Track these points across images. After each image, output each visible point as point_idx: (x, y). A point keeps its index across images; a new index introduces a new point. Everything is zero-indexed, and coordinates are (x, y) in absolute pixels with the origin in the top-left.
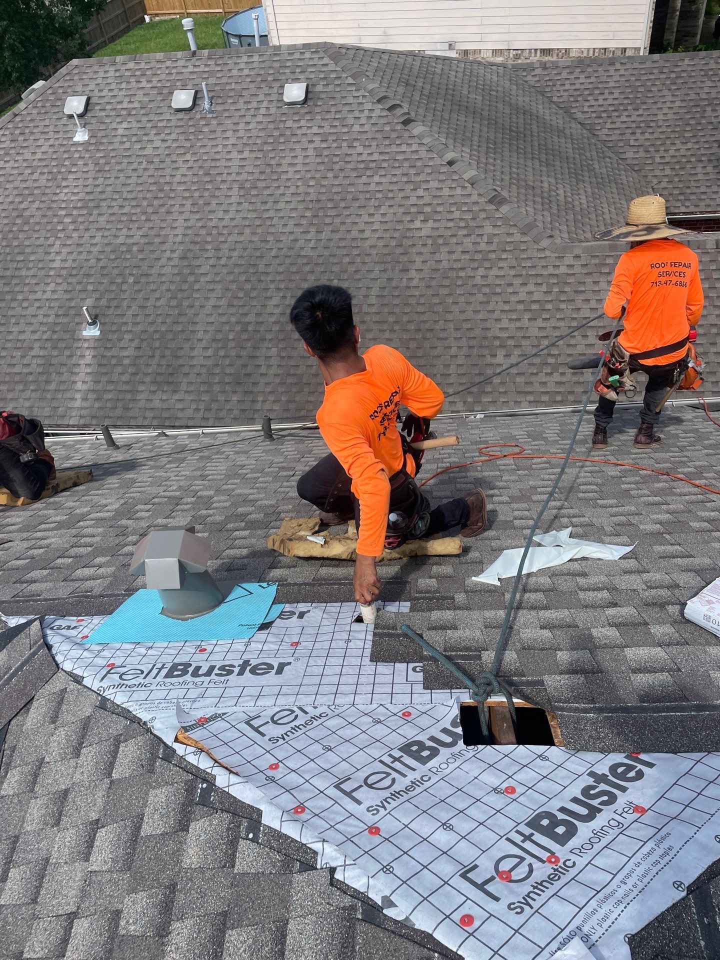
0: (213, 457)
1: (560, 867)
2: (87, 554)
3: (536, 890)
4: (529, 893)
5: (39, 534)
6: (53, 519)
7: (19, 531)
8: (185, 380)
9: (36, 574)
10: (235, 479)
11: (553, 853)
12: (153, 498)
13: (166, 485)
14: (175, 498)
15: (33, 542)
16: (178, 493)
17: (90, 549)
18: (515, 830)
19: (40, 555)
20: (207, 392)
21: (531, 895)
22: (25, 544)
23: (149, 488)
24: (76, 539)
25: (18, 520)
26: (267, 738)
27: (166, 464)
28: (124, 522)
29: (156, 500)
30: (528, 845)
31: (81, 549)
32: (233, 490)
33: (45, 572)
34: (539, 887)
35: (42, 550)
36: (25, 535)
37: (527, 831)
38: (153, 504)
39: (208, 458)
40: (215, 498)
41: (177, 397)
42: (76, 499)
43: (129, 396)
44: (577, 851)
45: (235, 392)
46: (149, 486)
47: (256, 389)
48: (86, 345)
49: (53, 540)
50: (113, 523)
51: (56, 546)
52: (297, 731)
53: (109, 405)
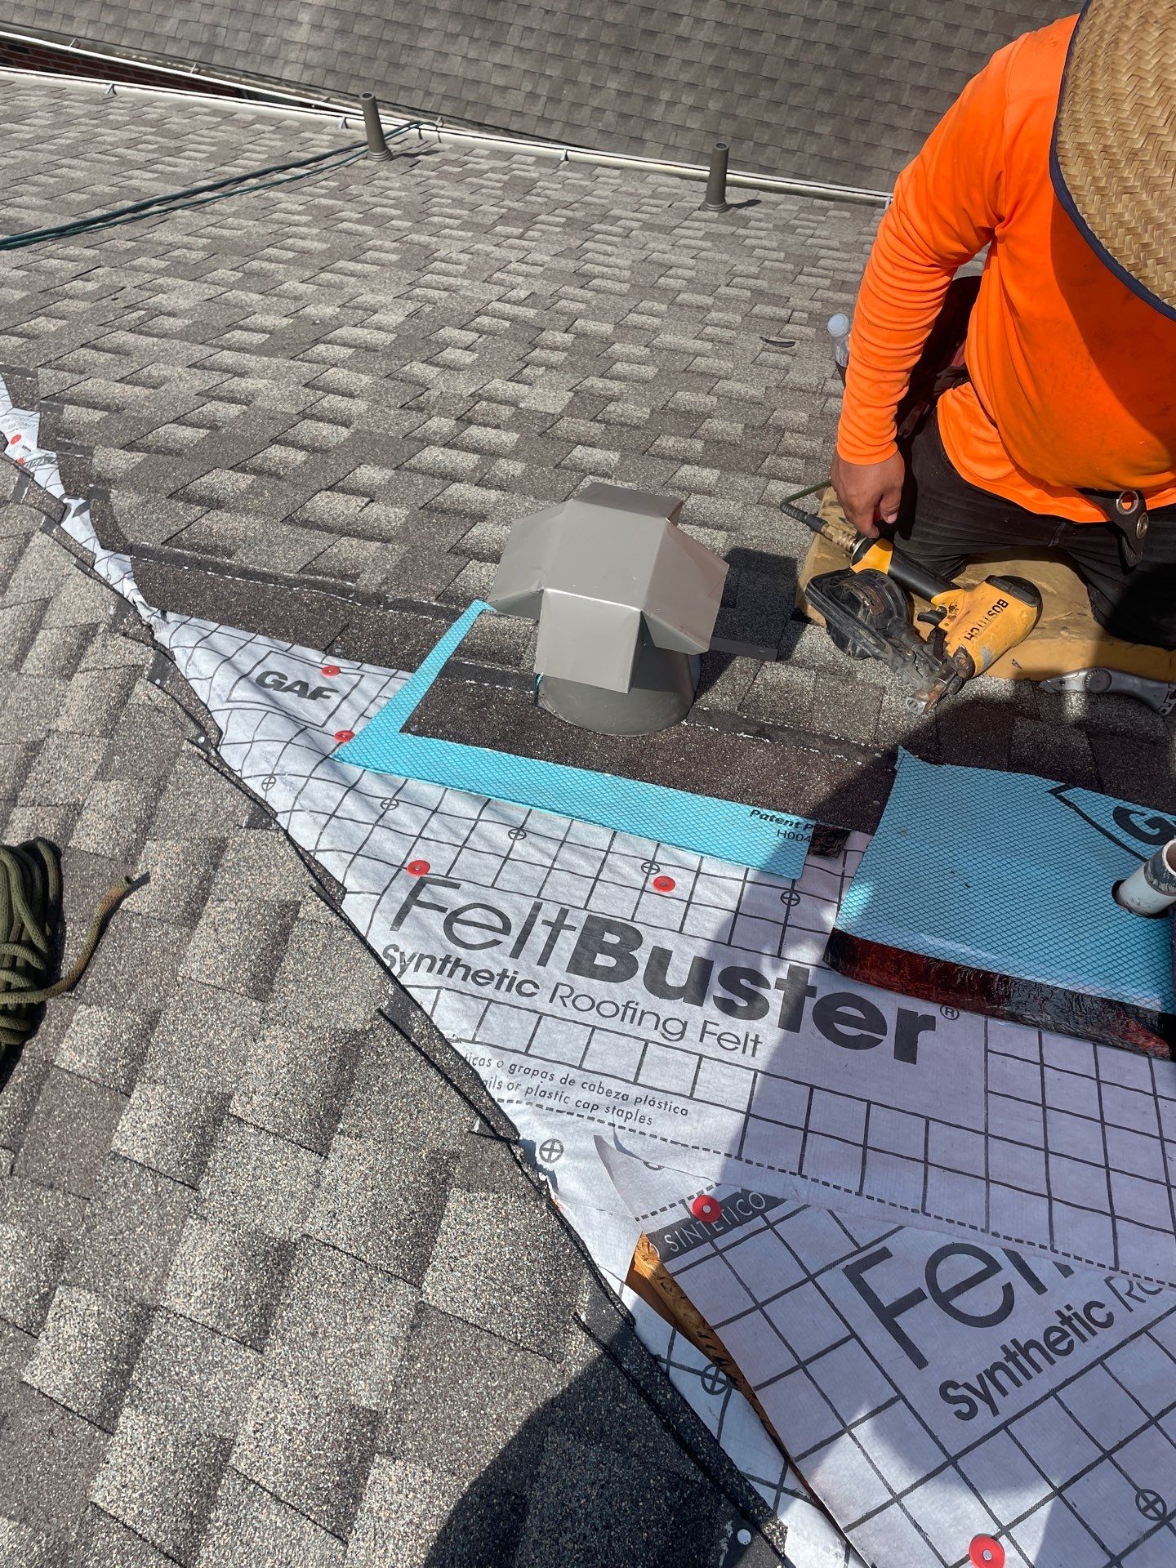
0: (596, 226)
2: (339, 446)
5: (228, 358)
6: (258, 320)
7: (185, 335)
8: (520, 21)
9: (224, 481)
10: (654, 299)
12: (479, 313)
13: (501, 283)
14: (526, 323)
15: (215, 378)
16: (531, 313)
17: (345, 433)
19: (233, 422)
20: (559, 57)
22: (199, 381)
23: (466, 283)
24: (310, 395)
25: (184, 304)
27: (494, 224)
28: (418, 369)
29: (484, 321)
31: (325, 429)
32: (656, 331)
33: (244, 481)
35: (234, 410)
36: (199, 352)
38: (481, 332)
39: (585, 226)
40: (617, 346)
41: (498, 57)
42: (308, 274)
43: (403, 37)
45: (616, 70)
46: (464, 276)
47: (659, 73)
49: (261, 384)
50: (395, 364)
51: (266, 405)
53: (362, 49)
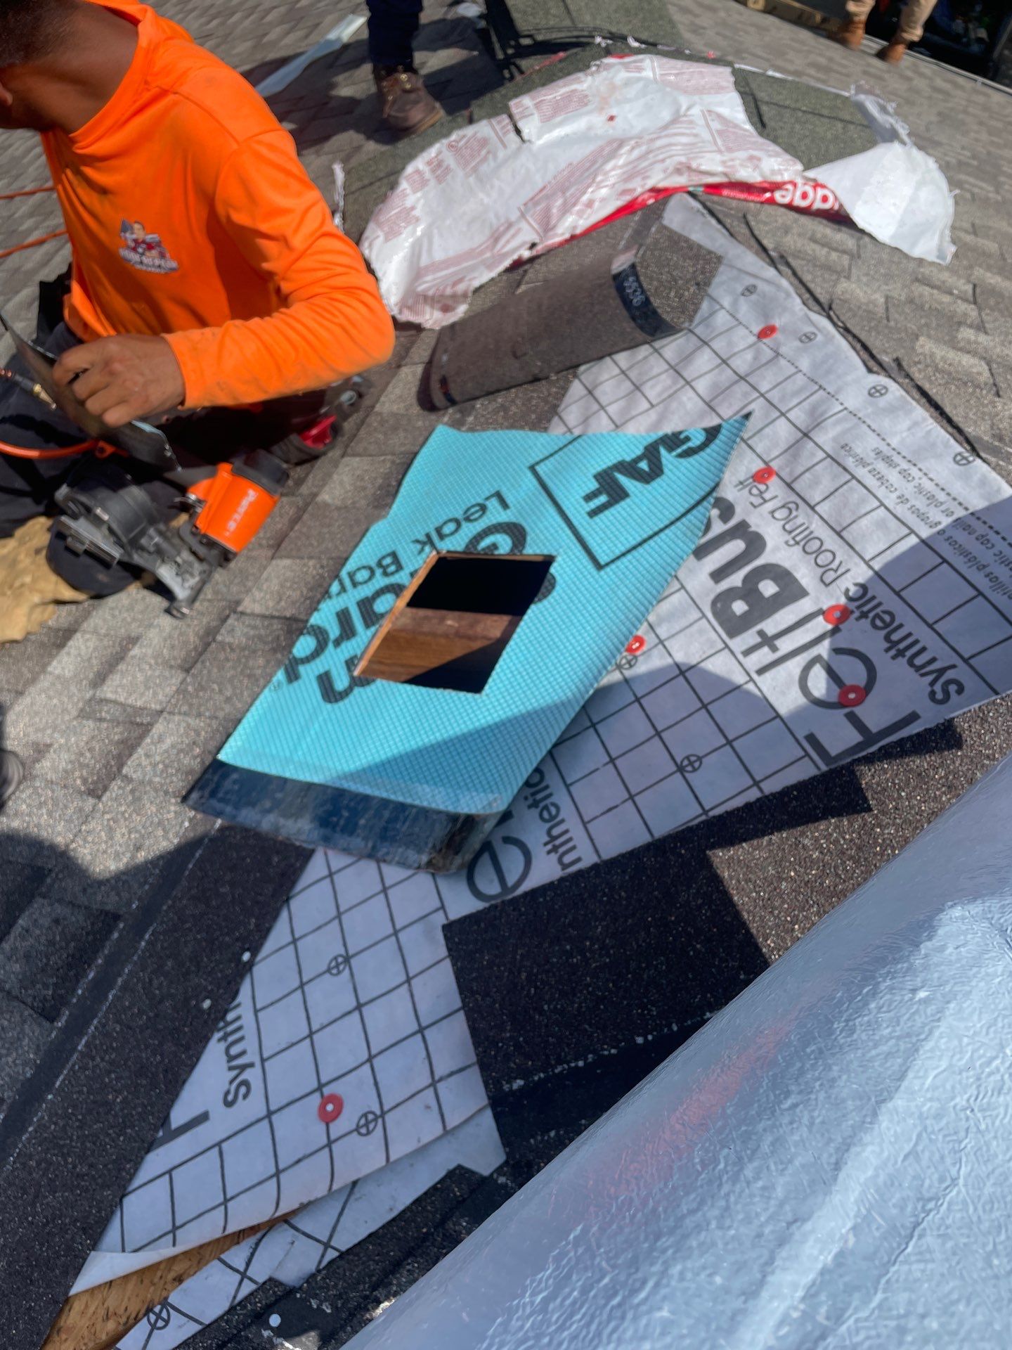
1: (858, 607)
3: (909, 654)
4: (911, 663)
11: (820, 612)
18: (740, 657)
21: (919, 661)
26: (217, 1109)
30: (785, 645)
34: (902, 646)
37: (750, 637)
44: (830, 576)
52: (239, 1028)
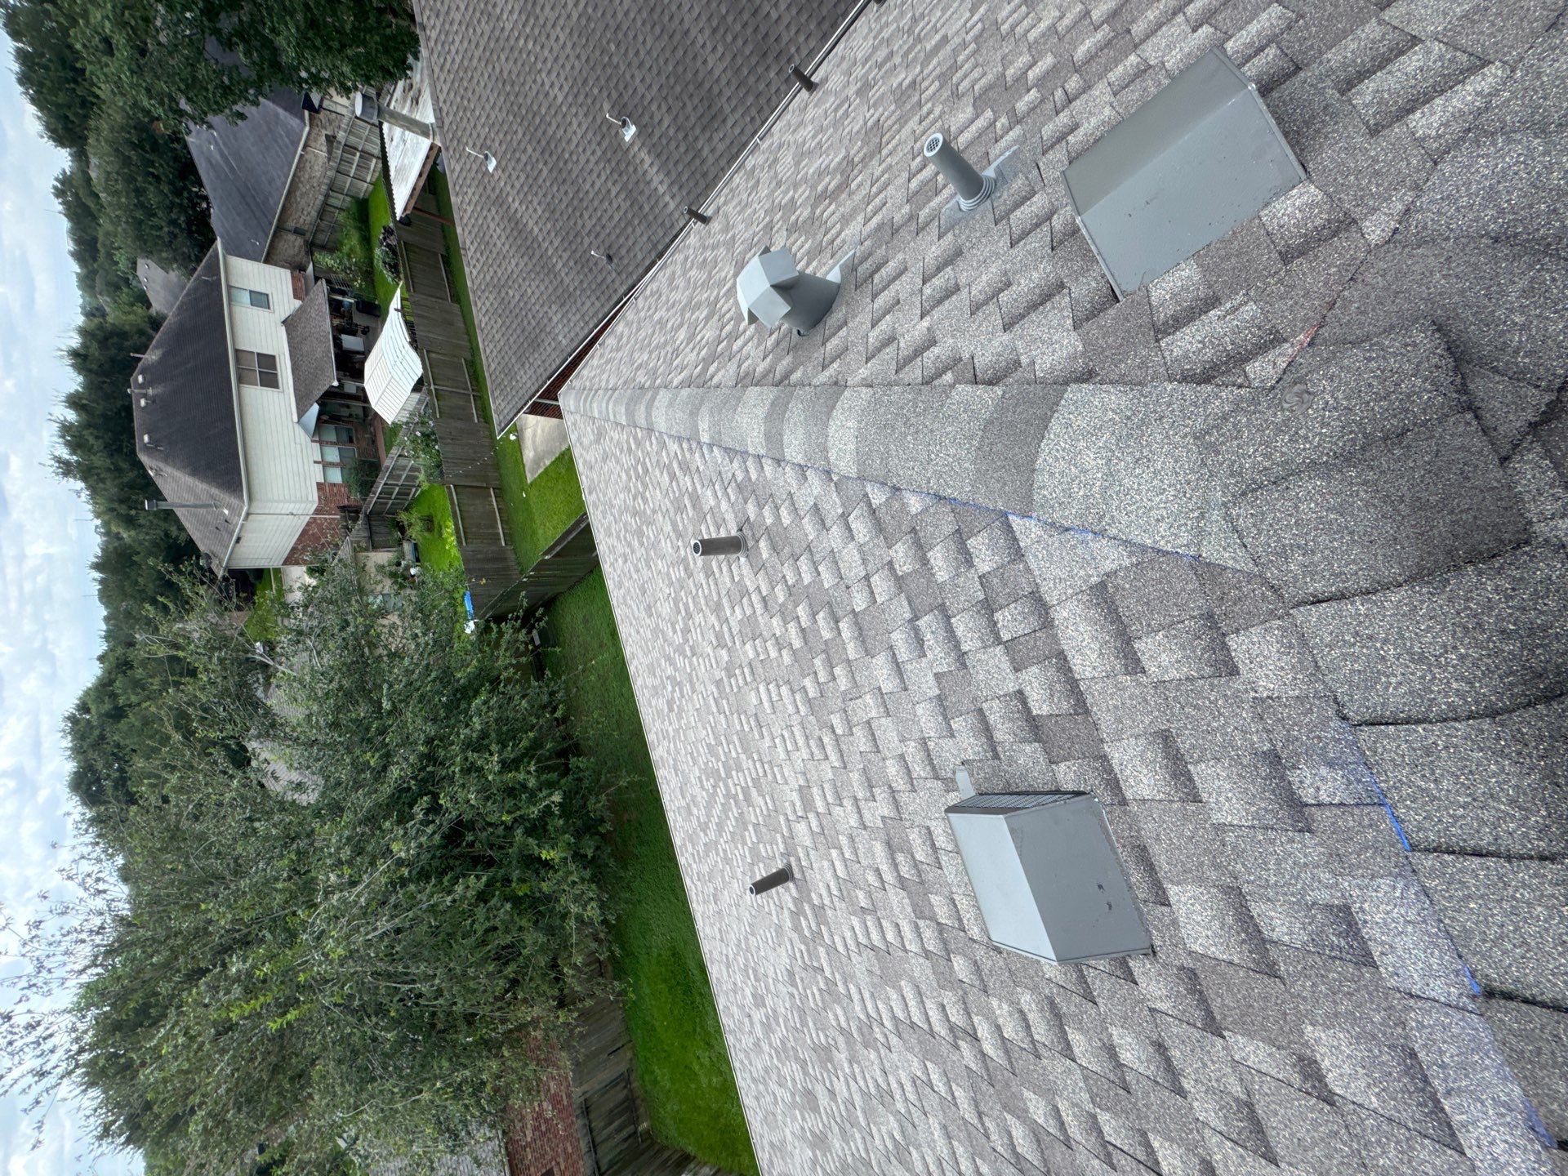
8: (723, 101)
20: (747, 93)
47: (783, 44)
48: (636, 148)
